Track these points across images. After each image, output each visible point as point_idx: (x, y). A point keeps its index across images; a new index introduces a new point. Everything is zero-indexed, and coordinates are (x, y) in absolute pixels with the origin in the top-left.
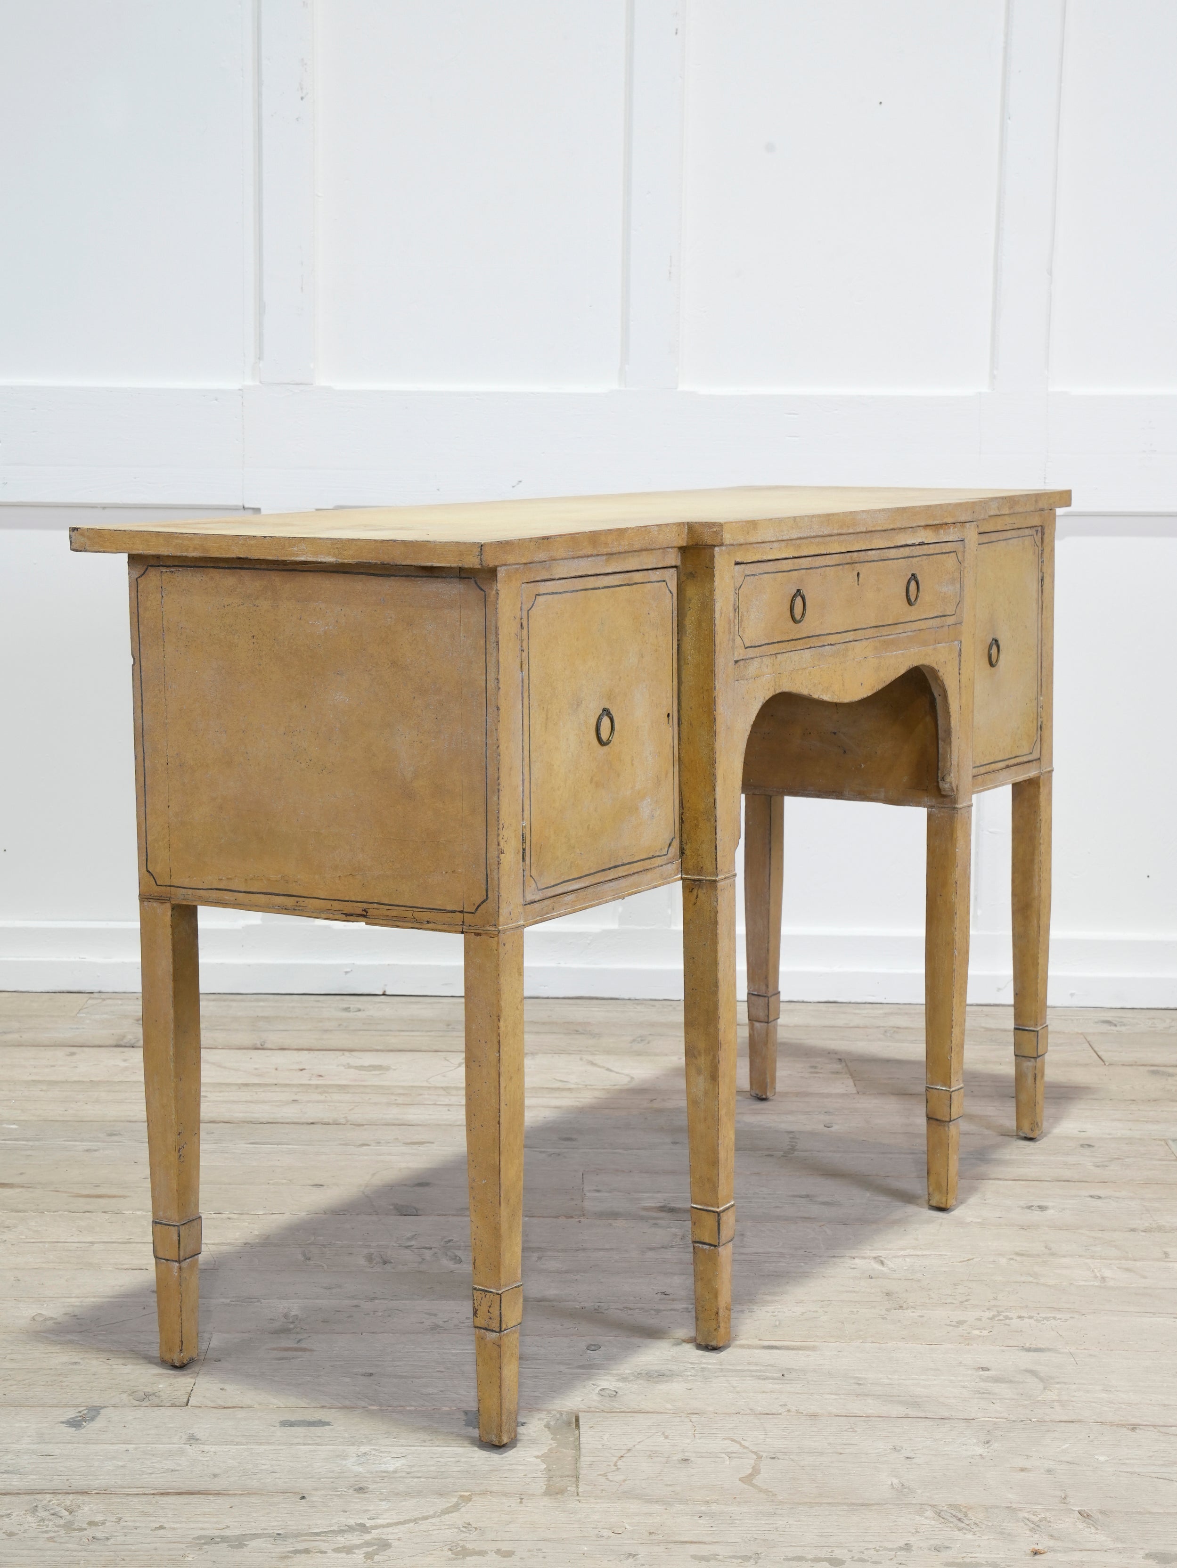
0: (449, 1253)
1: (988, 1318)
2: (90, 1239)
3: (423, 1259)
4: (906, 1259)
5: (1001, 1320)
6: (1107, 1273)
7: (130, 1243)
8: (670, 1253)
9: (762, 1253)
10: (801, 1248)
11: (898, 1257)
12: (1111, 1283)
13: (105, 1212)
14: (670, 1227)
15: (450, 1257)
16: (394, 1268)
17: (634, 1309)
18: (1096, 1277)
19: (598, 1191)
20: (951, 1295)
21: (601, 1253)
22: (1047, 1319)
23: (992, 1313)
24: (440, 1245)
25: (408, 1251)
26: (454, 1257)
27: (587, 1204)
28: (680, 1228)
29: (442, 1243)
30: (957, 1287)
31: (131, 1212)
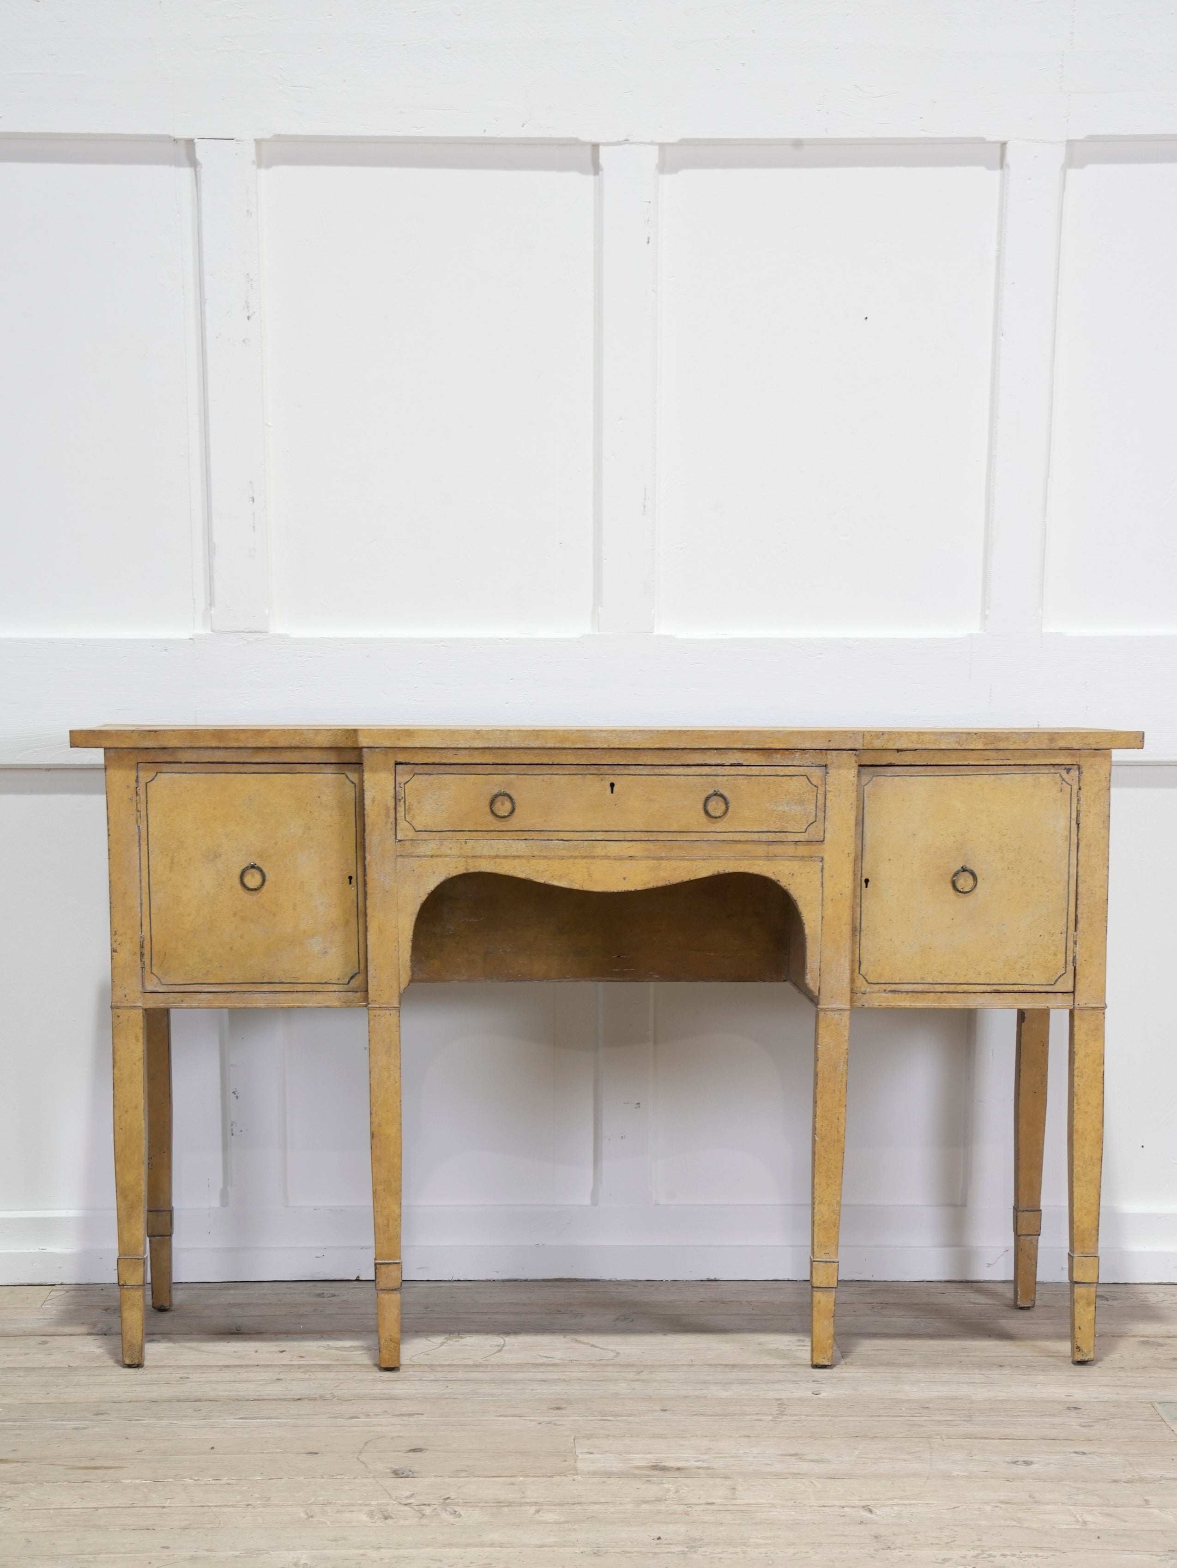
0: (448, 1509)
1: (973, 1557)
2: (94, 1505)
3: (424, 1515)
4: (894, 1507)
5: (985, 1558)
6: (1088, 1518)
7: (133, 1507)
8: (664, 1505)
9: (753, 1504)
10: (791, 1499)
11: (887, 1506)
12: (1092, 1526)
13: (104, 1482)
14: (663, 1483)
15: (449, 1512)
16: (396, 1523)
17: (632, 1553)
18: (1077, 1521)
19: (591, 1453)
20: (937, 1538)
21: (597, 1506)
22: (1029, 1556)
23: (976, 1553)
24: (439, 1502)
25: (406, 1508)
26: (454, 1512)
27: (580, 1465)
28: (673, 1484)
29: (441, 1501)
30: (942, 1531)
31: (130, 1481)
